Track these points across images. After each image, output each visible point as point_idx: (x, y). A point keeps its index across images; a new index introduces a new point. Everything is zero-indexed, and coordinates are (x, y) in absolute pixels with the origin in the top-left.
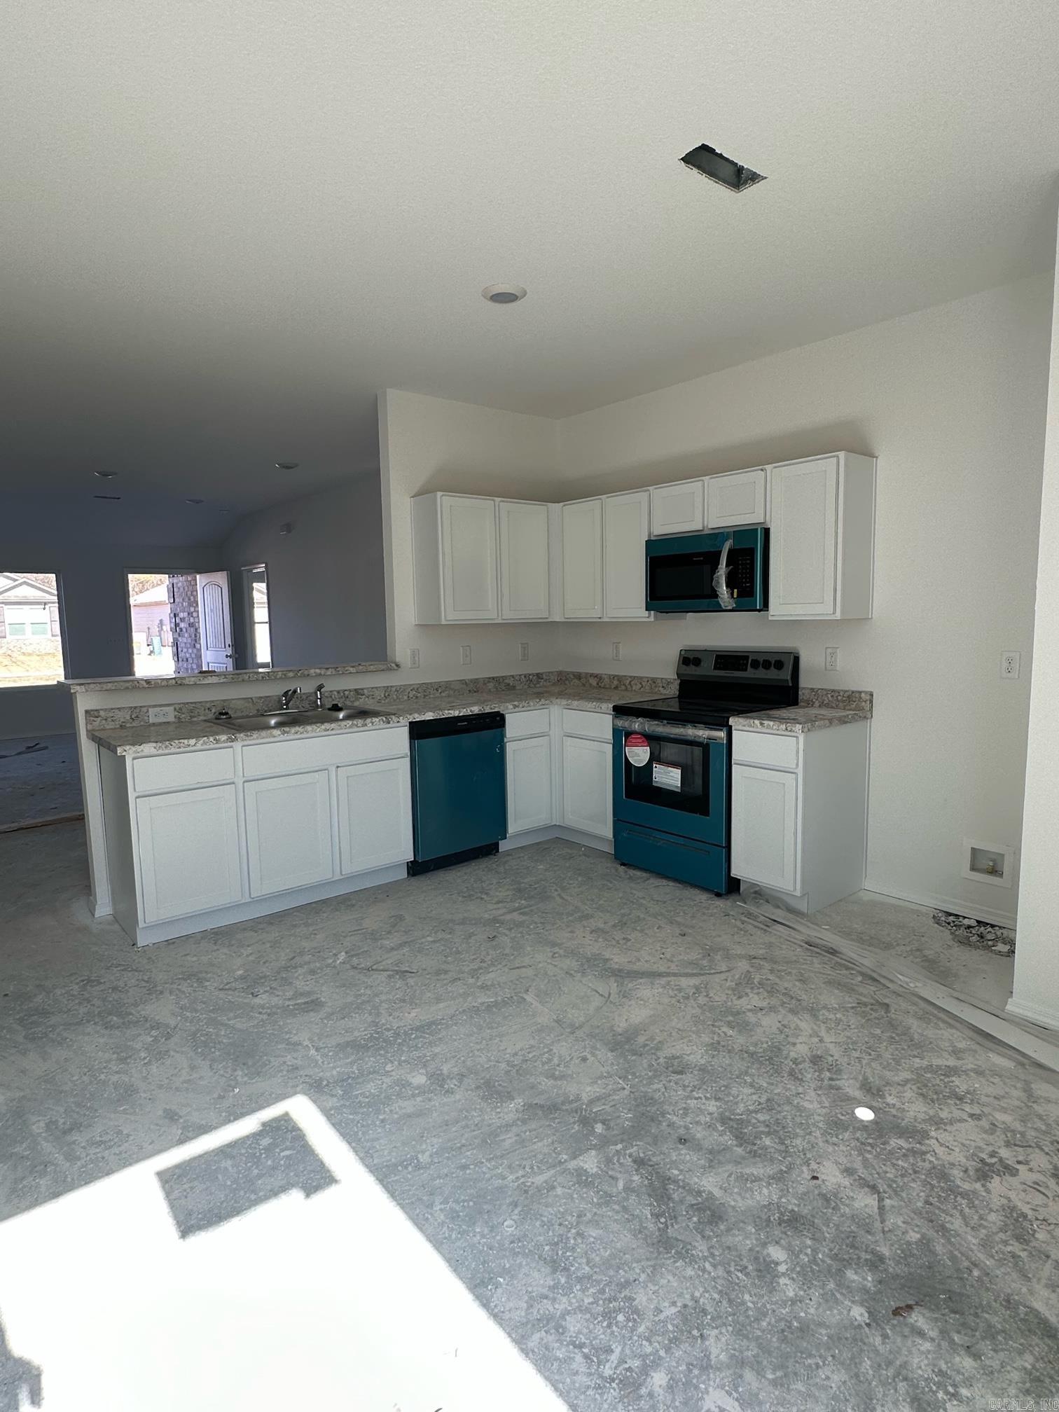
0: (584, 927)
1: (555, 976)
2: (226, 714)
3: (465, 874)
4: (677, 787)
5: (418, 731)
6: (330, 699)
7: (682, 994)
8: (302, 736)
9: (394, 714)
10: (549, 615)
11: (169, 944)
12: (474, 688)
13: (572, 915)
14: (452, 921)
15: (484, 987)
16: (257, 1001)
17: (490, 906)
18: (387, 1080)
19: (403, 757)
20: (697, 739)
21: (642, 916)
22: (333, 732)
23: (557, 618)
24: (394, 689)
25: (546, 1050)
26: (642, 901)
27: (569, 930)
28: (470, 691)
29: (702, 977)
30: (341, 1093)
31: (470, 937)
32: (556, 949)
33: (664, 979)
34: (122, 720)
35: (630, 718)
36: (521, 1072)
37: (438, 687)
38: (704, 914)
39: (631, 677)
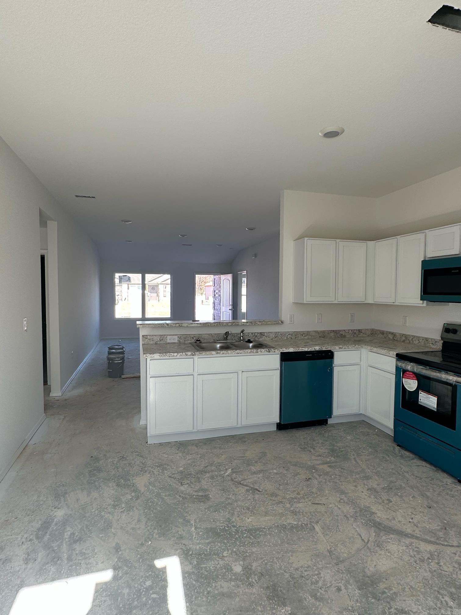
0: (364, 484)
1: (337, 516)
2: (199, 340)
3: (307, 434)
4: (434, 408)
5: (285, 357)
6: (248, 337)
7: (420, 556)
8: (226, 355)
9: (273, 348)
10: (365, 299)
11: (160, 445)
12: (323, 335)
13: (359, 474)
14: (290, 462)
15: (294, 513)
16: (182, 488)
17: (313, 458)
18: (221, 562)
19: (276, 370)
20: (448, 381)
21: (403, 485)
22: (241, 355)
23: (370, 301)
24: (280, 334)
25: (316, 572)
26: (405, 474)
27: (354, 484)
28: (320, 337)
29: (437, 546)
30: (195, 563)
31: (297, 475)
32: (343, 497)
33: (409, 539)
34: (156, 340)
35: (406, 362)
36: (296, 584)
37: (303, 334)
38: (447, 494)
39: (413, 336)
